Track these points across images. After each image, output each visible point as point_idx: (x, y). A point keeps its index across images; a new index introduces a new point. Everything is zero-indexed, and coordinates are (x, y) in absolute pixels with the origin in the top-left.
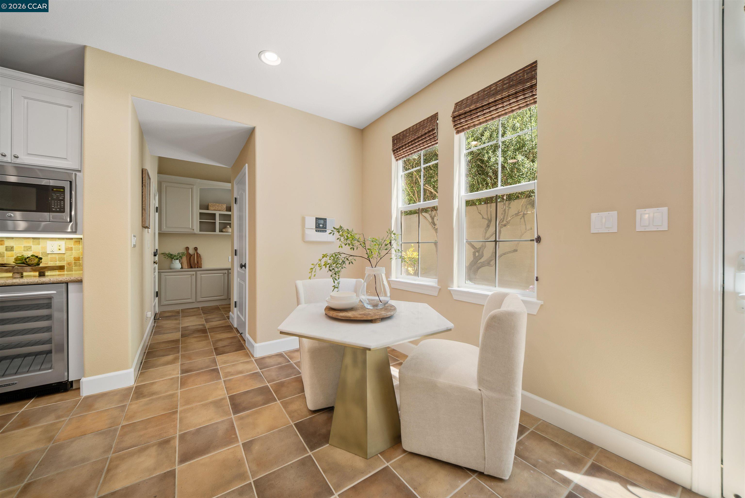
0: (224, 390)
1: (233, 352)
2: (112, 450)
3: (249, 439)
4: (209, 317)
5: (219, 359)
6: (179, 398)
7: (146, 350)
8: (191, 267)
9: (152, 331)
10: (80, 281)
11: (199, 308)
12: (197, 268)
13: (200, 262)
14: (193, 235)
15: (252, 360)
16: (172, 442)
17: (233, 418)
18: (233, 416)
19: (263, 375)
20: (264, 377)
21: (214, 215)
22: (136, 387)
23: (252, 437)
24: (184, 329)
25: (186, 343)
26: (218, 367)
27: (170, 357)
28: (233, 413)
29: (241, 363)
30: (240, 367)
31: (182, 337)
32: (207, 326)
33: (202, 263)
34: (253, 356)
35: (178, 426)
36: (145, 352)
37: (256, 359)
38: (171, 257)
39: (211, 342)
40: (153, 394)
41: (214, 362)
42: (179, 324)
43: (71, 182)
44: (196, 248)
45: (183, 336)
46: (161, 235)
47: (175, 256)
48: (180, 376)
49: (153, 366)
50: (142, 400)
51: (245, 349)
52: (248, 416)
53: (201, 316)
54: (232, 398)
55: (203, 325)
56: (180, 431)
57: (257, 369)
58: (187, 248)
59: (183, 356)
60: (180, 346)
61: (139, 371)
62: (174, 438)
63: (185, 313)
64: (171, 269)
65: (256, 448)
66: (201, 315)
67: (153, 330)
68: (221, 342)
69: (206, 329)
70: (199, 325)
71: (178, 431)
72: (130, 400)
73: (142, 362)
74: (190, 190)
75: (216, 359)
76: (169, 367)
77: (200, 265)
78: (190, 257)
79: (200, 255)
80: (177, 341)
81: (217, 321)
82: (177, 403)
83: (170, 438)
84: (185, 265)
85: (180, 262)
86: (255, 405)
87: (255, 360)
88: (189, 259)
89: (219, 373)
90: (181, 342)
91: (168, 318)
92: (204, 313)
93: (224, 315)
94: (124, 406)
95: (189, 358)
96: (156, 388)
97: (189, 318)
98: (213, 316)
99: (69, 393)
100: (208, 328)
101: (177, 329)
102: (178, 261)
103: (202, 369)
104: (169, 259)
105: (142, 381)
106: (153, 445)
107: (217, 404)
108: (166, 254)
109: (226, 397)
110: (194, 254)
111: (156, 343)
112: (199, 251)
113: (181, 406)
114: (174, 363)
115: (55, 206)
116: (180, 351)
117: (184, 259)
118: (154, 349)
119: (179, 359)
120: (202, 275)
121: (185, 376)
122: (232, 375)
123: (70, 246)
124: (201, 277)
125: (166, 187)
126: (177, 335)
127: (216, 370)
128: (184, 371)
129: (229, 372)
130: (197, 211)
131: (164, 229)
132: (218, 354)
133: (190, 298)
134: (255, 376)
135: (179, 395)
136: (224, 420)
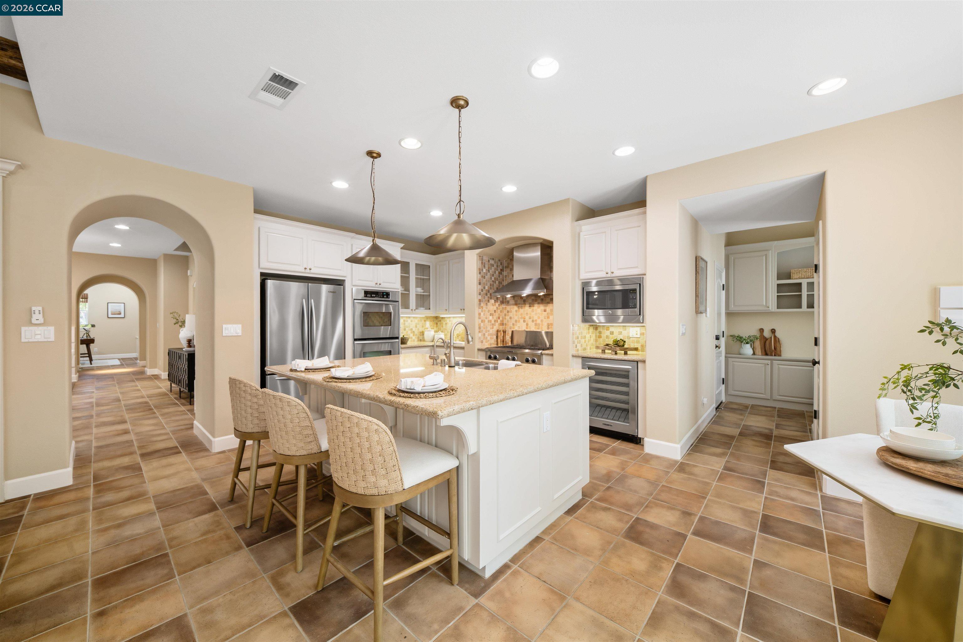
0: (761, 506)
1: (794, 474)
2: (653, 496)
3: (763, 560)
4: (784, 423)
5: (772, 474)
6: (712, 488)
7: (700, 435)
8: (766, 354)
9: (712, 420)
10: (644, 362)
11: (775, 408)
12: (775, 355)
13: (778, 349)
14: (767, 314)
15: (817, 495)
16: (693, 517)
17: (757, 534)
18: (757, 532)
19: (823, 517)
20: (823, 520)
21: (800, 284)
22: (681, 463)
23: (768, 561)
24: (746, 427)
25: (741, 443)
26: (766, 481)
27: (719, 450)
28: (759, 530)
29: (798, 490)
30: (794, 494)
31: (738, 435)
32: (775, 433)
33: (782, 349)
34: (821, 490)
35: (702, 509)
36: (698, 437)
37: (823, 495)
38: (740, 340)
39: (771, 453)
40: (691, 474)
41: (764, 474)
42: (742, 420)
43: (640, 284)
44: (773, 331)
45: (741, 434)
46: (730, 315)
47: (744, 340)
48: (721, 470)
49: (701, 452)
50: (682, 474)
51: (815, 477)
52: (775, 542)
53: (773, 419)
54: (765, 517)
55: (771, 430)
56: (702, 513)
57: (818, 506)
58: (762, 330)
59: (732, 454)
60: (734, 443)
61: (688, 451)
62: (695, 515)
63: (755, 410)
64: (740, 354)
65: (767, 572)
66: (773, 417)
67: (712, 418)
68: (784, 456)
69: (773, 435)
70: (765, 428)
71: (700, 513)
72: (673, 470)
73: (692, 445)
74: (764, 257)
75: (768, 473)
76: (715, 459)
77: (779, 353)
78: (764, 341)
79: (779, 339)
80: (732, 437)
81: (793, 431)
82: (709, 492)
83: (692, 513)
84: (759, 351)
85: (751, 347)
86: (790, 539)
87: (821, 496)
88: (763, 343)
89: (764, 487)
90: (736, 440)
91: (733, 410)
92: (779, 416)
93: (807, 426)
94: (669, 472)
95: (738, 459)
96: (696, 470)
97: (757, 416)
98: (788, 423)
99: (638, 446)
100: (775, 436)
101: (738, 425)
102: (748, 346)
103: (746, 474)
104: (738, 343)
105: (687, 460)
106: (679, 510)
107: (747, 514)
108: (735, 336)
109: (760, 513)
110: (771, 338)
111: (711, 432)
112: (778, 334)
113: (711, 495)
114: (720, 457)
115: (631, 303)
116: (731, 448)
117: (758, 344)
118: (707, 437)
119: (727, 455)
120: (780, 366)
121: (726, 473)
122: (779, 496)
123: (643, 332)
124: (779, 368)
125: (734, 260)
126: (735, 432)
127: (763, 484)
128: (726, 468)
129: (776, 492)
130: (773, 282)
131: (732, 308)
132: (772, 468)
133: (763, 393)
134: (812, 513)
135: (713, 486)
136: (746, 530)
